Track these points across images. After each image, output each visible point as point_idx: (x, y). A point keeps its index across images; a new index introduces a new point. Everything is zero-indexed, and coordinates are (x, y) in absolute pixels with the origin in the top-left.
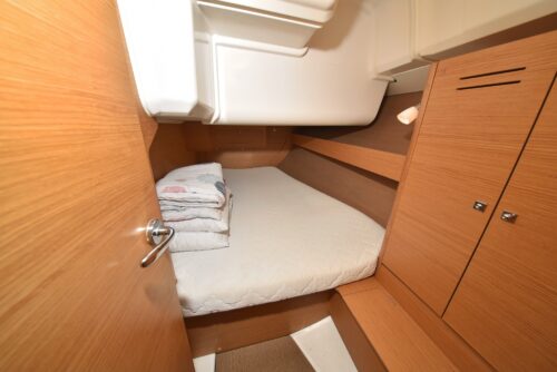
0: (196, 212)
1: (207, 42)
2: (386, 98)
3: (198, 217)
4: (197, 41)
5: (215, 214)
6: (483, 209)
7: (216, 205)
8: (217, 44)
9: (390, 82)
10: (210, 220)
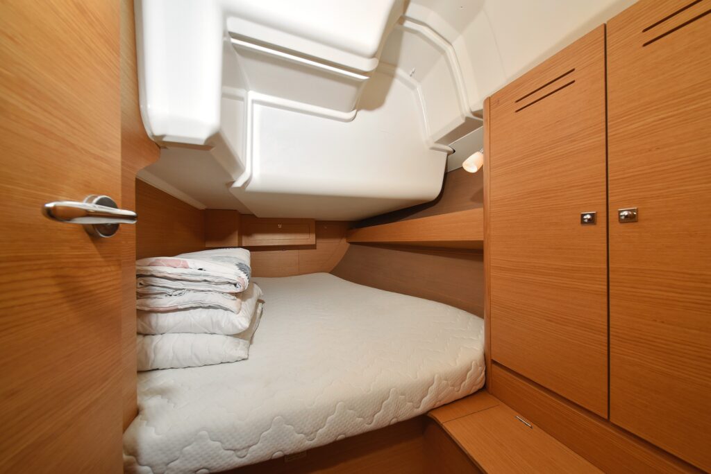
0: (199, 297)
1: (242, 99)
2: (446, 174)
3: (201, 307)
4: (224, 96)
5: (231, 303)
6: (592, 221)
7: (233, 289)
8: (253, 102)
9: (449, 154)
10: (221, 311)
